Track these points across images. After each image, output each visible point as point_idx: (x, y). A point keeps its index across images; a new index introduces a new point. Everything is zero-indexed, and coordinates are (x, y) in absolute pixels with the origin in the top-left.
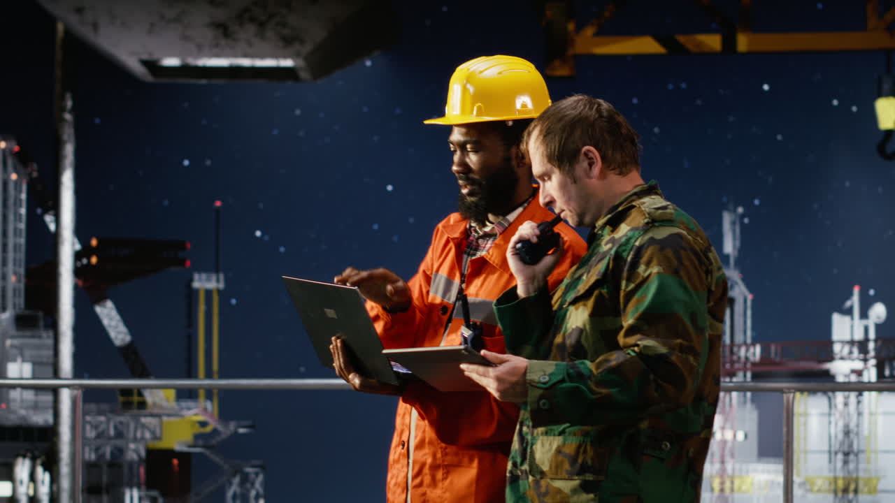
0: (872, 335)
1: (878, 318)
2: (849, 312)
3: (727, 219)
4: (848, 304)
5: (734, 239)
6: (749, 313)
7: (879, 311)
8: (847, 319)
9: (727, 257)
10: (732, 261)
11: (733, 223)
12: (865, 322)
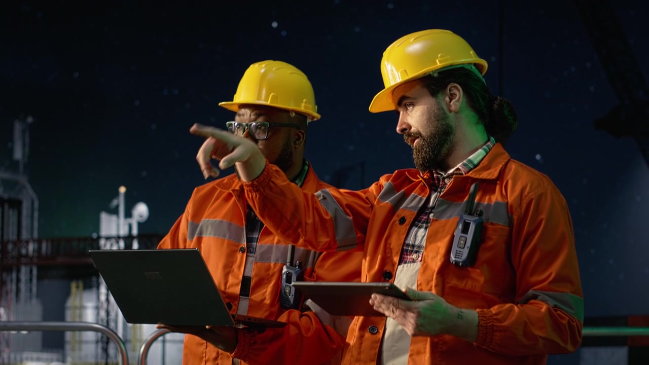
0: (135, 232)
1: (141, 216)
2: (115, 211)
3: (18, 127)
4: (115, 202)
5: (24, 146)
6: (36, 214)
7: (142, 210)
8: (114, 218)
9: (17, 162)
10: (21, 167)
11: (23, 132)
12: (129, 220)
